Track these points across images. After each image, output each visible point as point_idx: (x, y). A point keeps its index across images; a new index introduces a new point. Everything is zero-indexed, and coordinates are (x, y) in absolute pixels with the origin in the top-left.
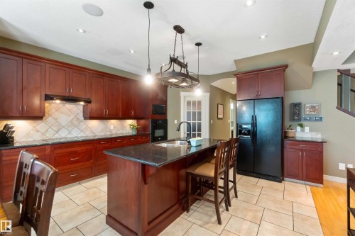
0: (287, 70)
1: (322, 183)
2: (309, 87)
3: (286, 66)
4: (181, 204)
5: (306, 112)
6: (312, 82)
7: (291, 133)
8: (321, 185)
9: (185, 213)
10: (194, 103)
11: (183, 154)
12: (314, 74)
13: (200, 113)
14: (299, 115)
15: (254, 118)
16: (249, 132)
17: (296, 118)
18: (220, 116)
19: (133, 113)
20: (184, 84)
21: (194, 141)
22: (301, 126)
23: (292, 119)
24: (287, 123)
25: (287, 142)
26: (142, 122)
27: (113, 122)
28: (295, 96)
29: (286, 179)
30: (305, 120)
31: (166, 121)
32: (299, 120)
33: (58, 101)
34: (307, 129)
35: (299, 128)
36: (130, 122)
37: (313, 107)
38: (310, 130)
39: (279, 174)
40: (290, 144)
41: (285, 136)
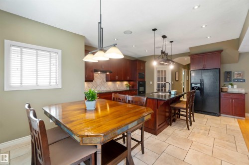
0: (223, 53)
1: (244, 117)
2: (237, 62)
3: (222, 51)
4: (167, 122)
5: (235, 76)
6: (239, 59)
7: (225, 89)
8: (244, 118)
9: (169, 126)
10: (162, 71)
11: (167, 98)
12: (240, 54)
13: (165, 78)
14: (230, 78)
15: (202, 80)
16: (198, 89)
17: (228, 80)
18: (177, 79)
19: (128, 78)
20: (166, 63)
21: (173, 92)
22: (232, 85)
23: (226, 81)
24: (222, 83)
25: (222, 94)
26: (132, 83)
27: (118, 83)
28: (228, 67)
29: (221, 115)
30: (234, 81)
31: (145, 82)
32: (230, 81)
33: (99, 73)
34: (235, 87)
35: (230, 86)
36: (125, 83)
37: (239, 74)
38: (237, 87)
39: (217, 112)
40: (224, 95)
41: (221, 90)
